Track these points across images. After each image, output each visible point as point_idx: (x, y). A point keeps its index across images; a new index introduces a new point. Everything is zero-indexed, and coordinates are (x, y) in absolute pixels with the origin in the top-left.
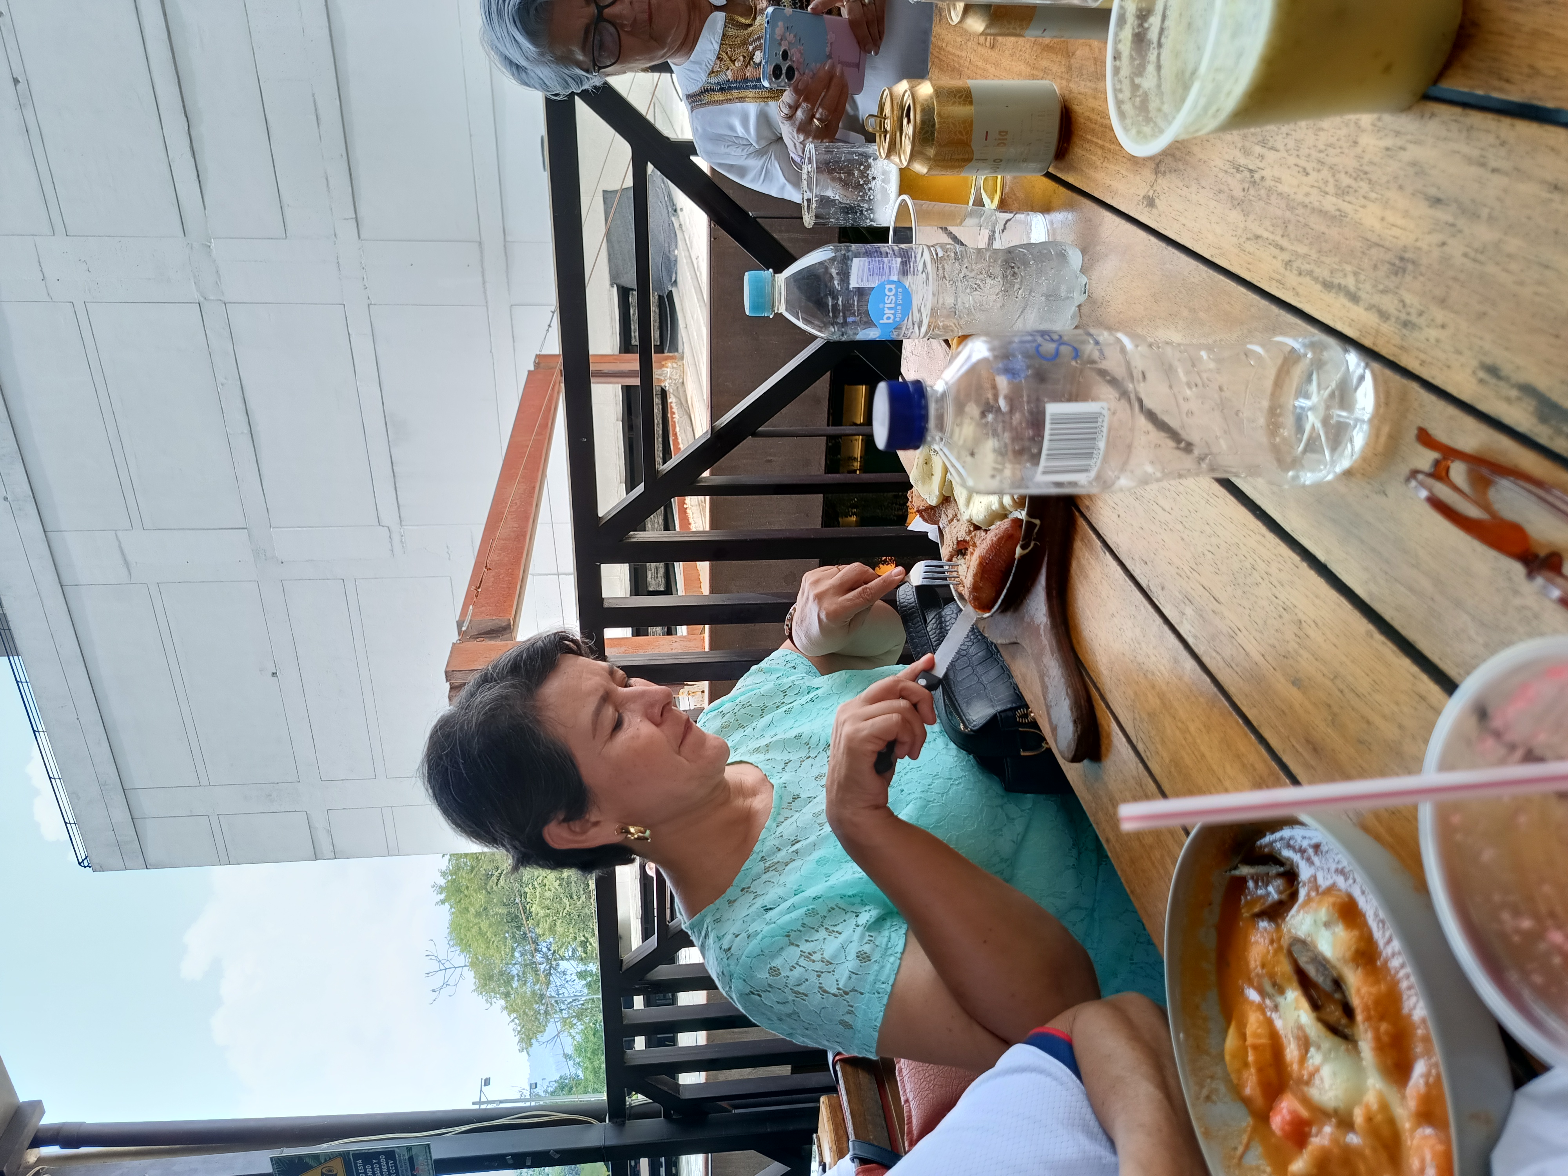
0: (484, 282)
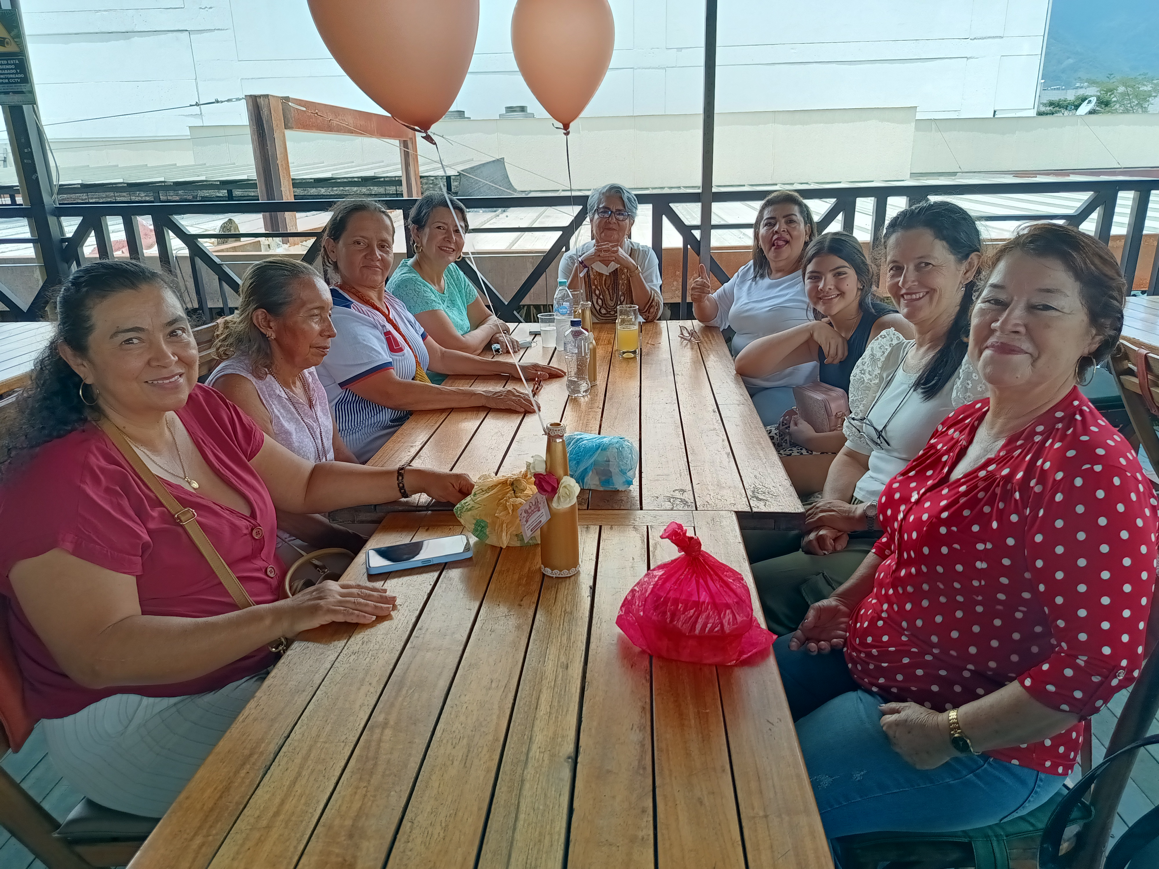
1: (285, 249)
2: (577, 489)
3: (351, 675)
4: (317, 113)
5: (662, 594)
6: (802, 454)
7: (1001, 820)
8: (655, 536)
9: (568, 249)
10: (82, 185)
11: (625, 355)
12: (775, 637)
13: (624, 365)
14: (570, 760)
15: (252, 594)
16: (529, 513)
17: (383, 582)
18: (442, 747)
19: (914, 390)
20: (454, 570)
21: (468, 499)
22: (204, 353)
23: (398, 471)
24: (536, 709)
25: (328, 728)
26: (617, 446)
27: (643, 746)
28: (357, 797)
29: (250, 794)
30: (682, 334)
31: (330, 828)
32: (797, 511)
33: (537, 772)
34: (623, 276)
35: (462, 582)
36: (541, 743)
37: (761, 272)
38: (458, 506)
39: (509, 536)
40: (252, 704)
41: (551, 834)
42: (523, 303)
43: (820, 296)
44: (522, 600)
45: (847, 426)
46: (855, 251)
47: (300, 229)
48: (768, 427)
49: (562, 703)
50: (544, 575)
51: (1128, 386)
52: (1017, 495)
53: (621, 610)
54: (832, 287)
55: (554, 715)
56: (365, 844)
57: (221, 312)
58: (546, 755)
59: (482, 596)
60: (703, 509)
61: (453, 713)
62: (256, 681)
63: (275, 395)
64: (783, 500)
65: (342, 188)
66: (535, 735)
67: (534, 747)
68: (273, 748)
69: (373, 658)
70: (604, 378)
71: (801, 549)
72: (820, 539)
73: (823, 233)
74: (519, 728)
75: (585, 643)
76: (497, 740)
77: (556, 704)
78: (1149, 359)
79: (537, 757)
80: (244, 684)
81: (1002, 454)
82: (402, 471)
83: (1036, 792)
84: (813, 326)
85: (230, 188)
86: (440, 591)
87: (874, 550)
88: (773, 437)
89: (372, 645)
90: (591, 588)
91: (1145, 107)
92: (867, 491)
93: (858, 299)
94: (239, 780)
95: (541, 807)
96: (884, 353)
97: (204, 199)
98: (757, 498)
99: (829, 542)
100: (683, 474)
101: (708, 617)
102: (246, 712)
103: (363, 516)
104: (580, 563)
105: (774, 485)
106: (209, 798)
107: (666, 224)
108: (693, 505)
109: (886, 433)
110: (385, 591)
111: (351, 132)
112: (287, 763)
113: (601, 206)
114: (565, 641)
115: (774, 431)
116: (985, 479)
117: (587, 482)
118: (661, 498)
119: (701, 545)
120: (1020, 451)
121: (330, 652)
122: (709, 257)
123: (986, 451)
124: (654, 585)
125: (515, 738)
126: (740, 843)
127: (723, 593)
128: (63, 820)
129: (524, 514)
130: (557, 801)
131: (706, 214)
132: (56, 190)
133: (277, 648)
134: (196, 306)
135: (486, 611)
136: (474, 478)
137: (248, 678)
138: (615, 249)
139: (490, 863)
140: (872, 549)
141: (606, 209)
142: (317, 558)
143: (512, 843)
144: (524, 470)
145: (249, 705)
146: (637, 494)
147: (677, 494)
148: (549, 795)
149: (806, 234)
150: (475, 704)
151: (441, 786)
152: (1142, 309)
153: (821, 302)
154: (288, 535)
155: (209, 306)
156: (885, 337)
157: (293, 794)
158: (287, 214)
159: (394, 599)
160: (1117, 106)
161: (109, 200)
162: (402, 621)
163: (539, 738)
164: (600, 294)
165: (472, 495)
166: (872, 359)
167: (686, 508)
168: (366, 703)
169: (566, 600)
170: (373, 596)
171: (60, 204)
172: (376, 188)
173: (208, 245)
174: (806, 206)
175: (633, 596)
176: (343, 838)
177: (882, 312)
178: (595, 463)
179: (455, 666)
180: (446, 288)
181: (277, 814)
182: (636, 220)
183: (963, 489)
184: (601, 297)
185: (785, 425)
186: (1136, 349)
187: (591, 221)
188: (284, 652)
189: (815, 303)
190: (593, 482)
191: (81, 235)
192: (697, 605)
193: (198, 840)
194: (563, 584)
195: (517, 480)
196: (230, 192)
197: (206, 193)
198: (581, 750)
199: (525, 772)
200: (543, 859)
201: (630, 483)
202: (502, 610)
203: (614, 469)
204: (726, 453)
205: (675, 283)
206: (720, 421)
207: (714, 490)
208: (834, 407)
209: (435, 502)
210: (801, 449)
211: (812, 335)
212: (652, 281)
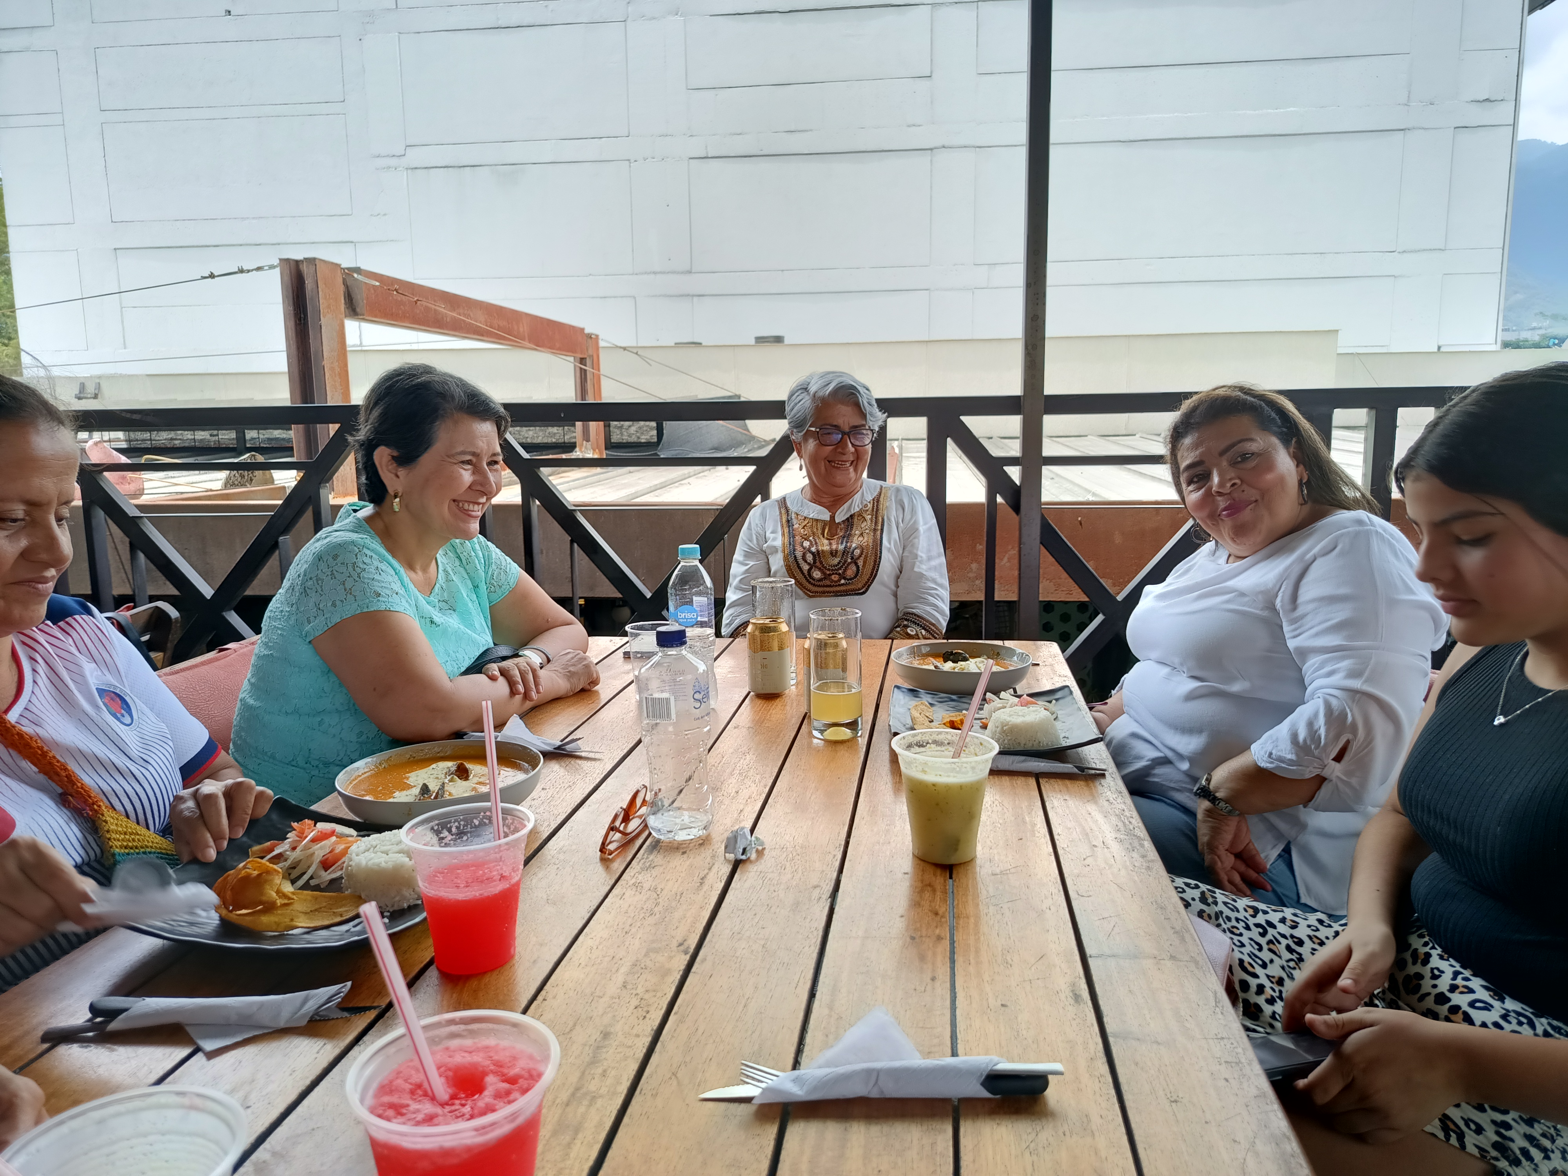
0: (655, 273)
9: (766, 496)
107: (954, 455)
122: (1039, 518)
131: (1032, 435)
205: (974, 565)
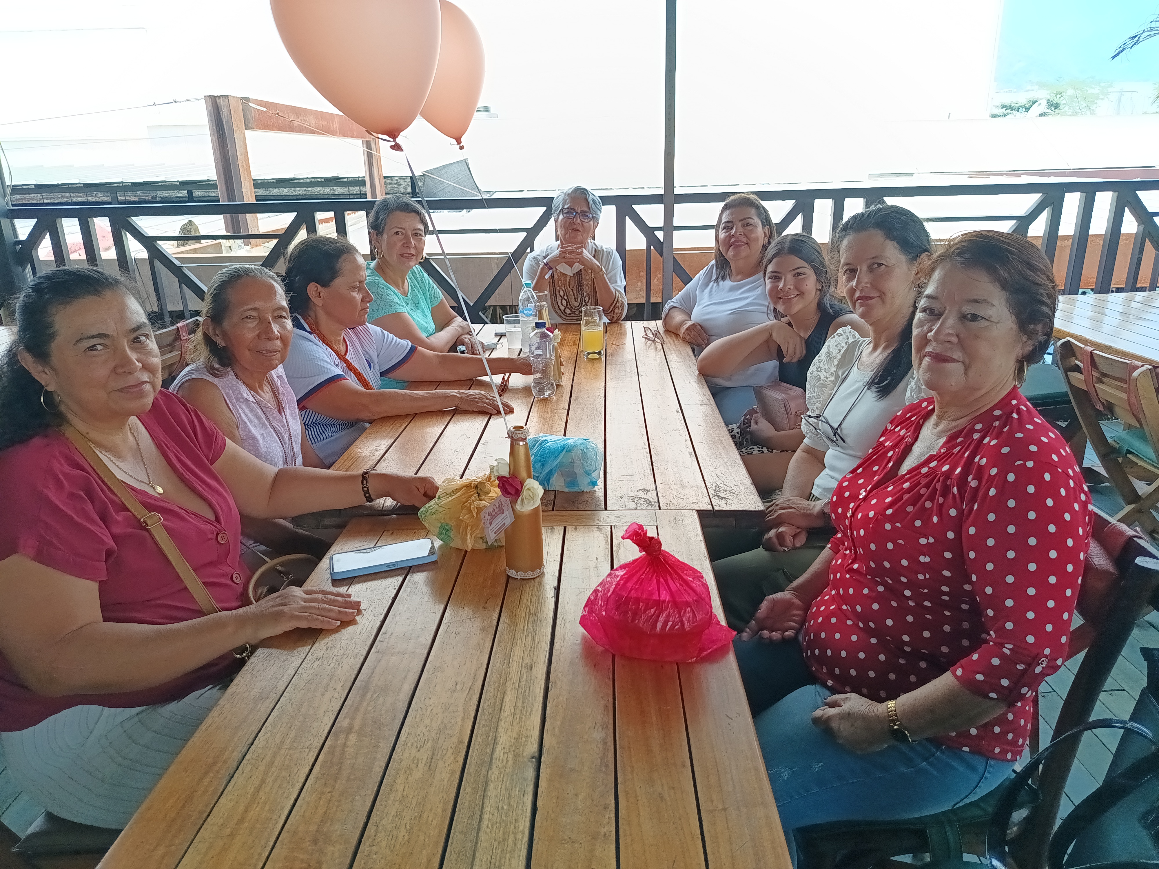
1: (247, 251)
2: (540, 491)
3: (315, 681)
4: (278, 114)
5: (624, 594)
6: (762, 452)
7: (954, 806)
8: (618, 535)
9: (532, 250)
10: (36, 185)
11: (590, 356)
12: (735, 633)
13: (589, 365)
14: (534, 760)
15: (218, 600)
16: (493, 516)
17: (347, 587)
18: (406, 751)
19: (868, 389)
20: (418, 574)
21: (433, 502)
22: (165, 357)
23: (363, 475)
24: (501, 710)
25: (292, 735)
26: (582, 447)
27: (605, 743)
28: (322, 803)
29: (214, 802)
30: (646, 335)
31: (295, 833)
32: (757, 509)
33: (501, 773)
34: (587, 277)
35: (427, 585)
36: (506, 744)
37: (722, 273)
38: (422, 509)
39: (473, 538)
40: (215, 712)
41: (515, 833)
42: (488, 304)
43: (779, 296)
44: (486, 603)
45: (805, 424)
46: (815, 252)
47: (262, 230)
48: (730, 426)
49: (525, 704)
50: (509, 577)
51: (1073, 382)
52: (955, 490)
53: (585, 611)
54: (792, 287)
55: (518, 716)
56: (330, 849)
57: (180, 316)
58: (510, 756)
59: (447, 599)
60: (666, 508)
61: (418, 716)
62: (219, 689)
63: (243, 398)
64: (744, 498)
65: (304, 189)
66: (499, 736)
67: (499, 748)
68: (236, 755)
69: (337, 663)
70: (570, 379)
71: (761, 546)
72: (780, 536)
73: (783, 235)
74: (484, 729)
75: (549, 644)
76: (462, 742)
77: (520, 705)
78: (1095, 356)
79: (501, 758)
80: (208, 693)
81: (942, 451)
82: (367, 476)
83: (986, 778)
84: (772, 326)
85: (191, 189)
86: (405, 595)
87: (829, 546)
88: (735, 435)
89: (336, 650)
90: (555, 589)
91: (1093, 110)
92: (824, 489)
93: (817, 299)
94: (202, 789)
95: (505, 807)
96: (840, 350)
97: (164, 200)
98: (719, 496)
99: (789, 540)
100: (646, 474)
101: (668, 616)
102: (208, 720)
103: (327, 521)
104: (545, 564)
105: (735, 483)
106: (172, 807)
107: (629, 224)
108: (657, 504)
109: (841, 431)
110: (349, 596)
111: (313, 132)
112: (251, 770)
113: (566, 207)
114: (529, 642)
115: (736, 430)
116: (927, 475)
117: (552, 484)
118: (625, 498)
119: (661, 545)
120: (959, 448)
121: (294, 658)
122: (672, 258)
123: (929, 448)
124: (616, 585)
125: (479, 740)
126: (700, 836)
127: (683, 592)
128: (23, 836)
129: (487, 517)
130: (521, 801)
131: (669, 215)
132: (9, 191)
133: (241, 654)
134: (156, 309)
135: (451, 614)
136: (439, 481)
137: (211, 686)
138: (580, 250)
139: (454, 864)
140: (827, 544)
141: (571, 210)
142: (281, 564)
143: (476, 843)
144: (488, 473)
145: (212, 713)
146: (601, 494)
147: (641, 494)
148: (513, 795)
149: (765, 236)
150: (440, 707)
151: (406, 788)
152: (1089, 308)
153: (781, 301)
154: (253, 542)
155: (169, 310)
156: (841, 335)
157: (257, 802)
158: (249, 216)
159: (358, 604)
160: (1067, 108)
161: (65, 200)
162: (366, 626)
163: (504, 739)
164: (564, 295)
165: (436, 499)
166: (828, 357)
167: (650, 507)
168: (330, 708)
169: (531, 601)
170: (337, 601)
171: (13, 205)
172: (339, 188)
173: (168, 248)
174: (764, 208)
175: (596, 596)
176: (308, 843)
177: (838, 313)
178: (560, 465)
179: (420, 669)
180: (410, 290)
181: (241, 821)
182: (600, 222)
183: (906, 485)
184: (566, 297)
185: (746, 423)
186: (1082, 346)
187: (556, 221)
188: (249, 659)
189: (775, 303)
190: (558, 484)
191: (35, 237)
192: (659, 604)
193: (161, 850)
194: (528, 585)
195: (481, 483)
196: (190, 193)
197: (165, 194)
198: (544, 749)
199: (489, 774)
200: (507, 858)
201: (594, 484)
202: (467, 612)
203: (578, 471)
204: (689, 453)
205: (639, 284)
206: (683, 421)
207: (677, 489)
208: (793, 406)
209: (400, 506)
210: (762, 448)
211: (771, 336)
212: (616, 282)
